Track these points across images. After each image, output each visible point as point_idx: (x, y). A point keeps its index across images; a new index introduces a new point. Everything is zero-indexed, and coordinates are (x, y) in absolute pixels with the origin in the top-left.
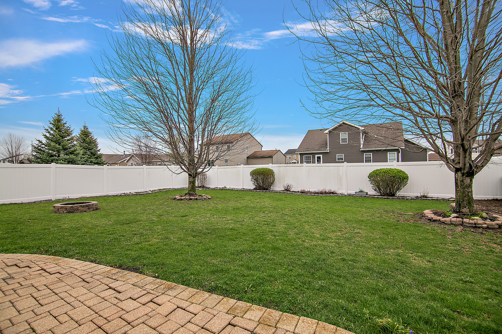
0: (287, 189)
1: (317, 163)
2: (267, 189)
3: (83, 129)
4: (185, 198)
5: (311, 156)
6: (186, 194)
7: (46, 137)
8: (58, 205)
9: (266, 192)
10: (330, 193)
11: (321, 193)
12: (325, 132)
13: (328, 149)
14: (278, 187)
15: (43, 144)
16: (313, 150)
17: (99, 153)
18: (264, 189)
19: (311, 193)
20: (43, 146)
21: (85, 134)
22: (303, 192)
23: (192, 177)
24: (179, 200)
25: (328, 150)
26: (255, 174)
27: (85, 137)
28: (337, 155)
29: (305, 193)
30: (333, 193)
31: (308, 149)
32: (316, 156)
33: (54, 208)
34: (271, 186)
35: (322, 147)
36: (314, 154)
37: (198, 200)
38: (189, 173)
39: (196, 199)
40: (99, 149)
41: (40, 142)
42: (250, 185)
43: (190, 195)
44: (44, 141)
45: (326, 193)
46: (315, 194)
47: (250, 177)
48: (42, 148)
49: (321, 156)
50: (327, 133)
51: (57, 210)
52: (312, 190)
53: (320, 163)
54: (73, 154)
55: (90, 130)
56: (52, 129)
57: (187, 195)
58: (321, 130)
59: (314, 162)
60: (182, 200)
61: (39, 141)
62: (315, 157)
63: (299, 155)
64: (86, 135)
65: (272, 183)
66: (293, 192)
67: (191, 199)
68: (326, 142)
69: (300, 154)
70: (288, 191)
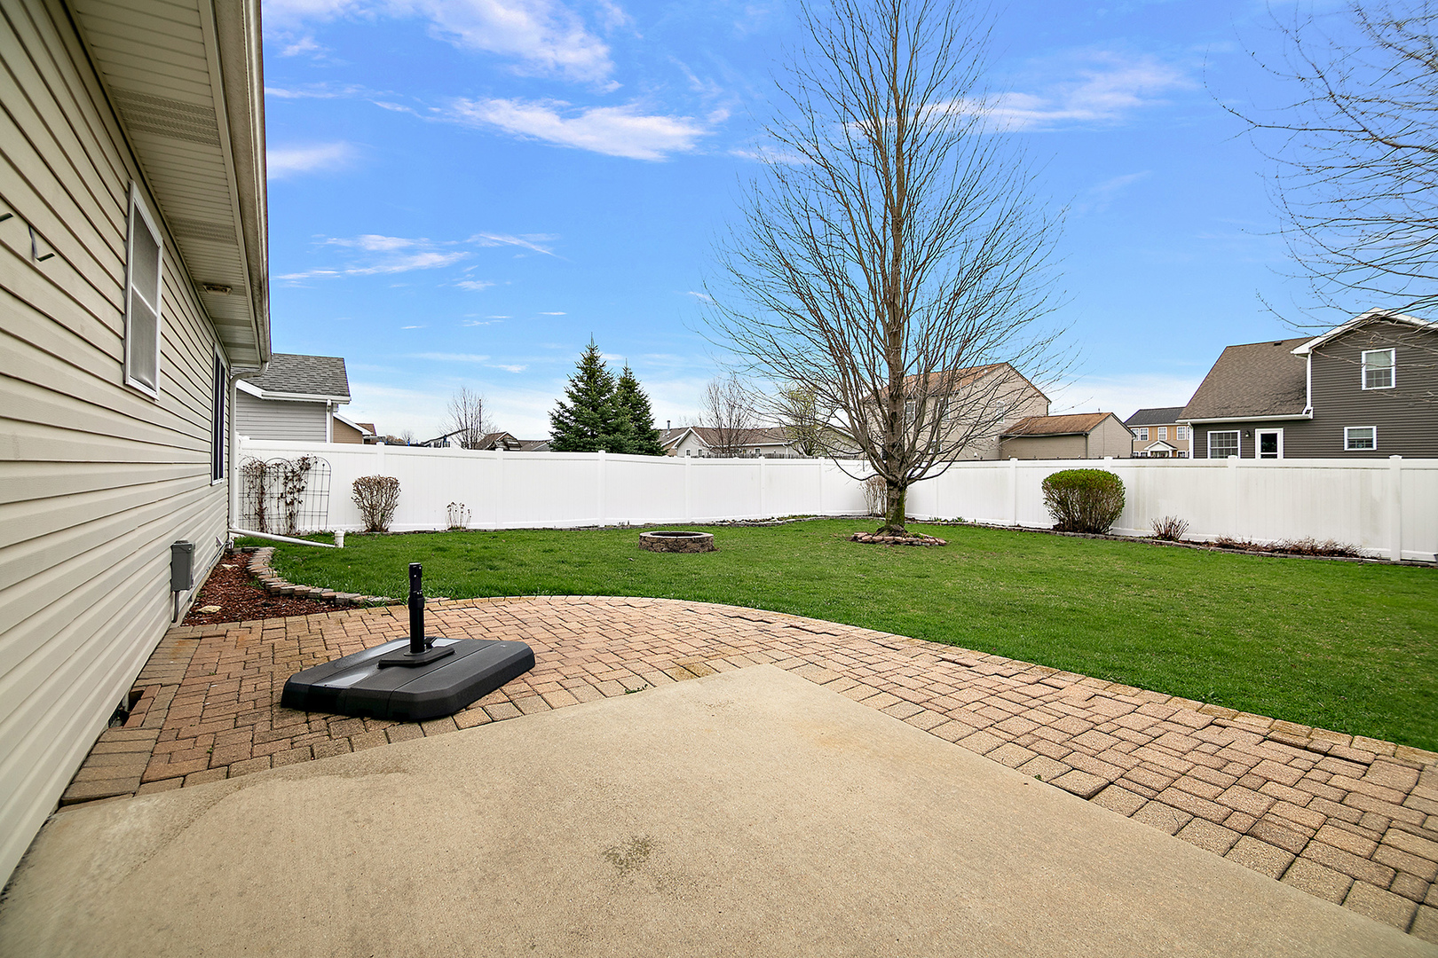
0: (1165, 535)
1: (1263, 456)
2: (1097, 531)
3: (623, 375)
4: (883, 540)
5: (1239, 431)
6: (880, 531)
7: (571, 395)
8: (648, 534)
9: (1095, 538)
10: (1333, 553)
11: (1298, 551)
12: (1297, 351)
13: (1309, 407)
14: (1137, 523)
15: (568, 411)
16: (1247, 414)
17: (652, 427)
18: (1089, 530)
19: (1257, 548)
20: (567, 414)
21: (629, 385)
22: (1225, 545)
23: (896, 489)
24: (868, 542)
25: (1308, 412)
26: (1058, 487)
27: (628, 392)
28: (1346, 429)
29: (1234, 547)
30: (1342, 553)
31: (1225, 410)
32: (1259, 433)
33: (645, 540)
34: (1112, 520)
35: (1283, 403)
36: (1249, 427)
37: (915, 545)
38: (890, 477)
39: (911, 543)
40: (652, 418)
41: (562, 406)
42: (1043, 517)
43: (894, 532)
44: (570, 404)
45: (1314, 551)
46: (1272, 551)
47: (1043, 495)
48: (566, 418)
49: (1279, 432)
50: (1306, 355)
51: (648, 545)
52: (1262, 539)
53: (1275, 456)
54: (618, 430)
55: (637, 377)
56: (581, 379)
57: (885, 533)
58: (1276, 345)
59: (1248, 453)
60: (874, 542)
61: (561, 404)
62: (1252, 436)
63: (1191, 431)
64: (630, 387)
65: (1115, 515)
66: (1185, 542)
67: (897, 543)
68: (1300, 386)
69: (1194, 426)
70: (1171, 538)
